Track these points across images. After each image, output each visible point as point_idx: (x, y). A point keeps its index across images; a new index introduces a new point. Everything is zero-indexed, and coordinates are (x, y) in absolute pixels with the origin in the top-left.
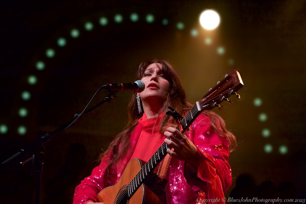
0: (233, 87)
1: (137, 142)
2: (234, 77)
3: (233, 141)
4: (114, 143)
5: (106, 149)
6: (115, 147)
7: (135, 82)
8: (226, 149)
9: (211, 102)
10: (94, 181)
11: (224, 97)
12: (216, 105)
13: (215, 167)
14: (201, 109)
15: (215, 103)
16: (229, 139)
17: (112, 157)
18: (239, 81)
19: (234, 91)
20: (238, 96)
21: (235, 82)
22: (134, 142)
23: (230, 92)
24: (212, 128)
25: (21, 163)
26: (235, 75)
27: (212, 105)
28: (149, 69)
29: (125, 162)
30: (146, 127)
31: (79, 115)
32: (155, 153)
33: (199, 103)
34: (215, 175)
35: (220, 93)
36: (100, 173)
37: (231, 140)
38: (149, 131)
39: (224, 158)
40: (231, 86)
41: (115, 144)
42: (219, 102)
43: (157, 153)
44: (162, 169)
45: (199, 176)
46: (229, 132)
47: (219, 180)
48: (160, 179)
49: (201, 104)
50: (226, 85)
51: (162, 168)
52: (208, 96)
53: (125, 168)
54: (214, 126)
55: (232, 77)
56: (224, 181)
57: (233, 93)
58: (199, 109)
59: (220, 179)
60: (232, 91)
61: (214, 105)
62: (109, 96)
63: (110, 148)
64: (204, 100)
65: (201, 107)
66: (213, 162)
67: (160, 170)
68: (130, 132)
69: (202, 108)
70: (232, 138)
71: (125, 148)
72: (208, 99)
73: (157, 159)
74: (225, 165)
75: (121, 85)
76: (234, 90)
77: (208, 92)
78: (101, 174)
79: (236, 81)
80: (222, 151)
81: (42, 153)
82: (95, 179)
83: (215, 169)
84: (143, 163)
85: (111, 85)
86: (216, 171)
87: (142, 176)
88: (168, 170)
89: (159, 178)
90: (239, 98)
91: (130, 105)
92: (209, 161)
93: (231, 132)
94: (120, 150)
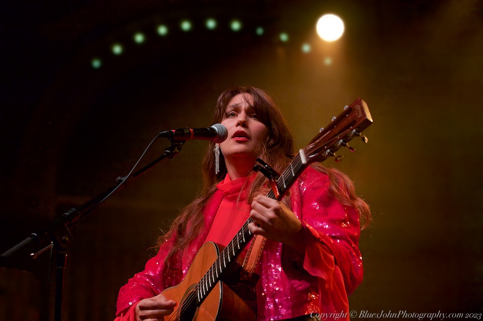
0: (356, 126)
1: (214, 217)
2: (357, 110)
3: (366, 213)
4: (179, 220)
5: (168, 230)
6: (180, 225)
7: (213, 127)
8: (355, 224)
9: (322, 150)
10: (147, 280)
11: (341, 141)
12: (329, 153)
13: (332, 253)
14: (306, 160)
15: (329, 151)
16: (359, 210)
17: (175, 241)
18: (364, 115)
19: (356, 131)
20: (363, 139)
21: (359, 117)
22: (210, 217)
23: (351, 133)
24: (331, 191)
25: (33, 254)
26: (359, 106)
27: (323, 155)
28: (233, 106)
29: (194, 250)
30: (228, 193)
31: (124, 179)
32: (239, 233)
33: (304, 151)
34: (332, 267)
35: (336, 135)
36: (157, 266)
37: (362, 211)
38: (233, 199)
39: (349, 239)
40: (353, 123)
41: (182, 221)
42: (334, 149)
43: (241, 232)
44: (250, 258)
45: (306, 267)
46: (359, 199)
47: (339, 274)
48: (248, 274)
49: (307, 153)
50: (345, 122)
51: (250, 256)
52: (318, 141)
53: (193, 258)
54: (335, 190)
55: (355, 109)
56: (349, 276)
57: (355, 135)
58: (304, 161)
59: (340, 272)
60: (354, 131)
61: (327, 153)
62: (172, 149)
63: (174, 229)
64: (311, 147)
65: (307, 158)
66: (329, 245)
67: (247, 259)
68: (203, 202)
69: (308, 160)
70: (364, 208)
71: (195, 228)
72: (317, 145)
73: (241, 242)
74: (352, 250)
75: (190, 130)
76: (357, 129)
77: (318, 134)
78: (159, 269)
79: (360, 115)
80: (348, 227)
81: (65, 240)
82: (149, 276)
83: (332, 257)
84: (220, 248)
85: (174, 131)
86: (335, 258)
87: (219, 269)
88: (260, 259)
89: (246, 273)
90: (366, 142)
91: (204, 160)
92: (322, 243)
93: (362, 198)
94: (189, 231)
